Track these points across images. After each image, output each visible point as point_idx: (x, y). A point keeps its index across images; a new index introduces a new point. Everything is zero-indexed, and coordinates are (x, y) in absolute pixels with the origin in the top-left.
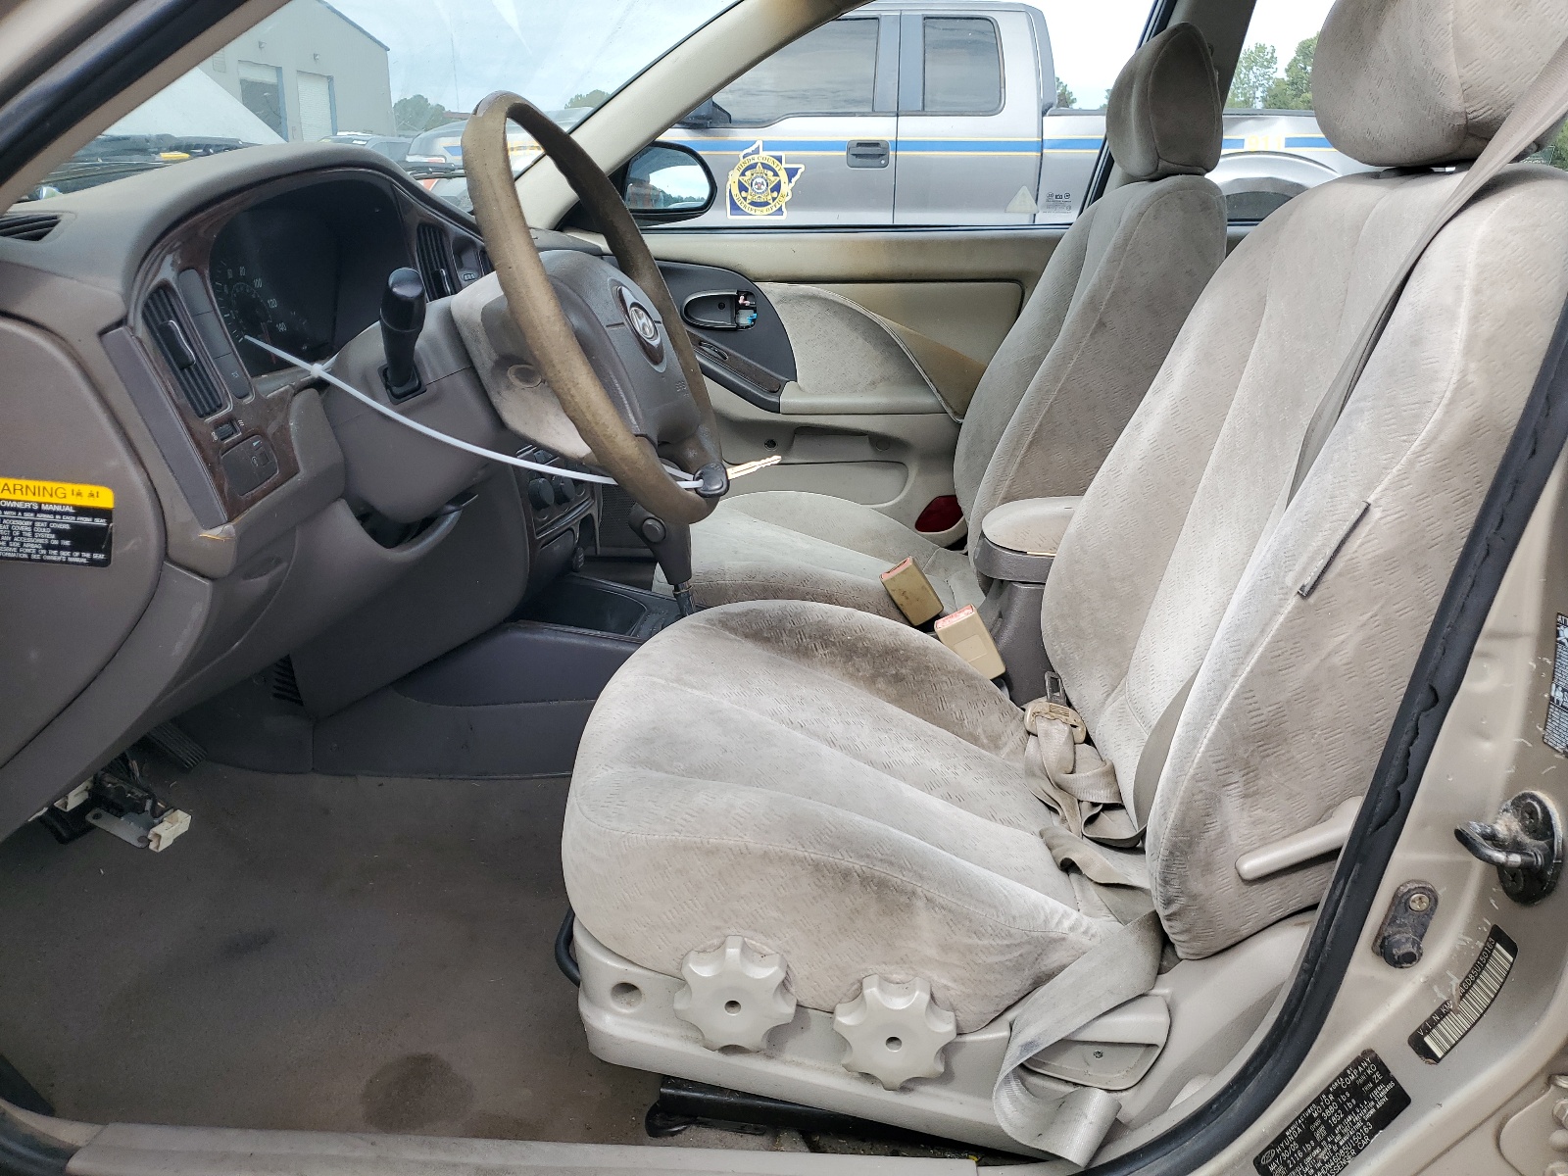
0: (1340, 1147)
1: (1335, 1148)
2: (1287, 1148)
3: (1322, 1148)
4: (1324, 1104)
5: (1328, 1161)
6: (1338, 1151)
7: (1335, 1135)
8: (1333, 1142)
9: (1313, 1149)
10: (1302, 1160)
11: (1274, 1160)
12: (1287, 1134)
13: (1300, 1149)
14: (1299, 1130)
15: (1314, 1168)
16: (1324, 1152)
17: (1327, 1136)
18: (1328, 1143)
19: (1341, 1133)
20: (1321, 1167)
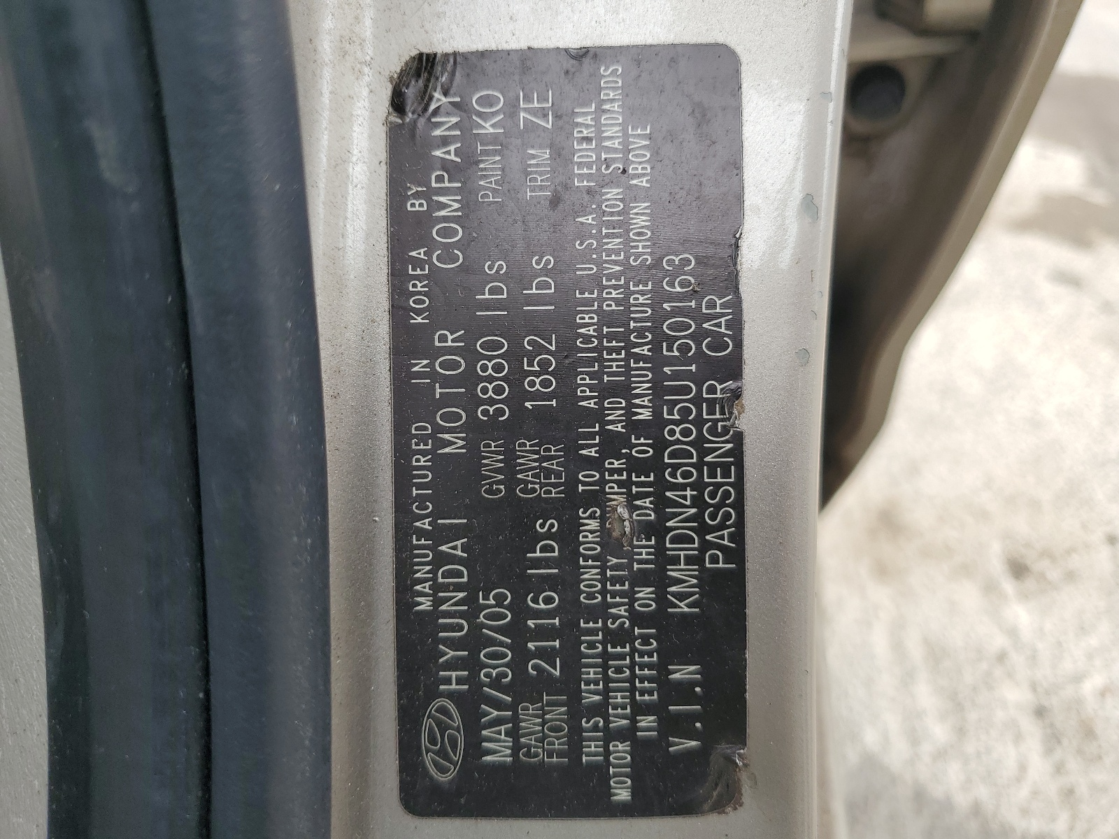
0: (654, 428)
1: (642, 447)
2: (475, 641)
3: (597, 498)
4: (446, 382)
5: (661, 503)
6: (660, 445)
7: (598, 416)
8: (612, 444)
9: (569, 535)
10: (572, 610)
11: (473, 724)
12: (425, 604)
13: (523, 586)
14: (455, 548)
15: (641, 579)
16: (618, 501)
17: (572, 450)
18: (596, 464)
19: (606, 391)
20: (660, 549)
